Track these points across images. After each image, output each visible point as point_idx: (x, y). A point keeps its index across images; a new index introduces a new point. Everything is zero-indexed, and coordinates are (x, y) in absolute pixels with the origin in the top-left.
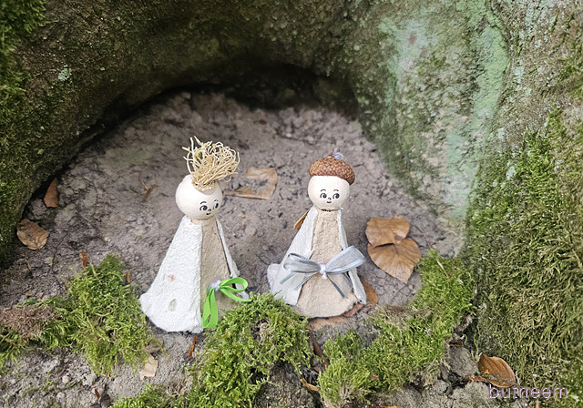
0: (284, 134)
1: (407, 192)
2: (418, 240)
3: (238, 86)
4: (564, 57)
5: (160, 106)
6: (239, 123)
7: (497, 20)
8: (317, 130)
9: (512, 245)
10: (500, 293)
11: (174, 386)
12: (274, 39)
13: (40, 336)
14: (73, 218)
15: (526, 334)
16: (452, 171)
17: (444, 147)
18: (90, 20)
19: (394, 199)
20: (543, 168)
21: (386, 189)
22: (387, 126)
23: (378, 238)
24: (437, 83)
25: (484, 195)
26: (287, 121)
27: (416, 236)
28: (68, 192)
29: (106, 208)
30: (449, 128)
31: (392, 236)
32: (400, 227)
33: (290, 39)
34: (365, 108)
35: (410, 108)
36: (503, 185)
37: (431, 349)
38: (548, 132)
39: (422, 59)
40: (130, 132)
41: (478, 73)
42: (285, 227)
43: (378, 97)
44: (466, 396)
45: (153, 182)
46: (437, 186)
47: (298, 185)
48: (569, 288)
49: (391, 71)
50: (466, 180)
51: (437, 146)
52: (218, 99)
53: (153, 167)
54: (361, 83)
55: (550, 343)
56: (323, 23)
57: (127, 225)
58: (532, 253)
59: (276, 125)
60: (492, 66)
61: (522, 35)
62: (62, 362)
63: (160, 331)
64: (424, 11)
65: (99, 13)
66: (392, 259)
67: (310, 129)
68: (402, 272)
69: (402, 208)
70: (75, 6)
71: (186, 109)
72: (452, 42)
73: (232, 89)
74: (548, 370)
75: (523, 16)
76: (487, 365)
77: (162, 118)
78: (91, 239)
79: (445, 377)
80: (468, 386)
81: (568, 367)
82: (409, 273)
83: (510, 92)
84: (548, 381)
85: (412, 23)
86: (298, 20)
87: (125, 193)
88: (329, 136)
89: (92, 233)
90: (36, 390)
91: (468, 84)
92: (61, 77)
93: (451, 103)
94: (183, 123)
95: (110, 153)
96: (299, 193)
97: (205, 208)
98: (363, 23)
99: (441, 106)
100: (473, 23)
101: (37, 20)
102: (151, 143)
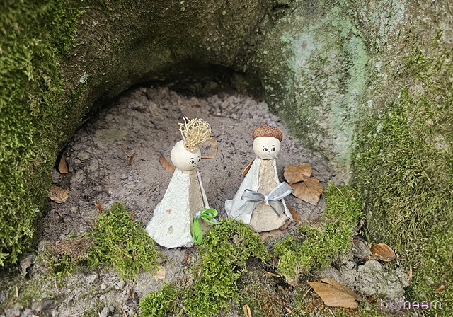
0: (215, 113)
1: (306, 147)
2: (318, 177)
3: (177, 81)
4: (407, 55)
5: (126, 98)
6: (182, 108)
7: (359, 32)
8: (238, 110)
9: (385, 172)
10: (381, 202)
11: (181, 282)
12: (209, 48)
13: (87, 257)
14: (84, 179)
15: (399, 226)
16: (337, 130)
17: (330, 115)
18: (101, 42)
19: (297, 153)
20: (400, 123)
21: (291, 146)
22: (287, 104)
23: (293, 179)
24: (322, 74)
25: (362, 144)
26: (216, 105)
27: (316, 175)
28: (77, 162)
29: (106, 171)
30: (333, 103)
31: (301, 176)
32: (306, 170)
33: (220, 48)
34: (271, 92)
35: (305, 91)
36: (375, 136)
37: (342, 242)
38: (401, 101)
39: (312, 59)
40: (109, 117)
41: (349, 66)
42: (229, 176)
43: (281, 85)
44: (367, 269)
45: (133, 152)
46: (327, 141)
47: (232, 147)
48: (424, 194)
49: (290, 67)
50: (346, 136)
51: (325, 115)
52: (164, 91)
53: (130, 142)
54: (267, 76)
55: (414, 229)
56: (242, 37)
57: (122, 182)
58: (399, 175)
59: (209, 108)
60: (358, 62)
61: (378, 42)
62: (99, 276)
63: (163, 248)
64: (311, 28)
65: (106, 37)
66: (305, 191)
67: (233, 109)
68: (313, 199)
69: (304, 158)
70: (93, 33)
71: (144, 98)
72: (331, 47)
73: (172, 84)
74: (415, 246)
75: (378, 30)
76: (375, 249)
77: (129, 107)
78: (99, 193)
79: (352, 259)
80: (367, 263)
81: (427, 242)
82: (317, 199)
83: (374, 77)
84: (416, 253)
85: (303, 35)
86: (225, 35)
87: (115, 160)
88: (248, 113)
89: (99, 188)
90: (86, 295)
91: (343, 74)
92: (82, 81)
93: (333, 87)
94: (145, 109)
95: (98, 133)
96: (234, 153)
97: (193, 162)
98: (269, 36)
99: (326, 89)
100: (344, 34)
101: (72, 43)
102: (125, 125)
